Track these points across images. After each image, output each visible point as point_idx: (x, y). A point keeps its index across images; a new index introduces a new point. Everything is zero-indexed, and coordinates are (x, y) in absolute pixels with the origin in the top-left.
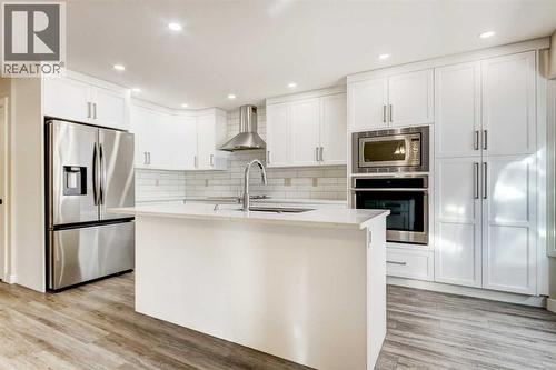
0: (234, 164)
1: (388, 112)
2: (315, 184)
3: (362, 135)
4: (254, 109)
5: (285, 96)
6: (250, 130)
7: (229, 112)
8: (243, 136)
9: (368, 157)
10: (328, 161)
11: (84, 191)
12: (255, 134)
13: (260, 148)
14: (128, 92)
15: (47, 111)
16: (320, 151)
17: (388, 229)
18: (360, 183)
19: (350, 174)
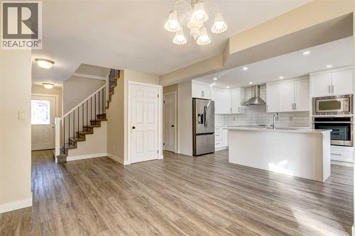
0: (248, 111)
1: (331, 88)
2: (291, 119)
3: (317, 99)
4: (259, 87)
5: (276, 82)
6: (257, 96)
7: (246, 89)
8: (253, 99)
9: (321, 108)
10: (298, 109)
11: (202, 123)
12: (259, 98)
13: (263, 104)
14: (211, 85)
15: (193, 96)
16: (294, 106)
17: (331, 139)
18: (316, 119)
19: (311, 115)
